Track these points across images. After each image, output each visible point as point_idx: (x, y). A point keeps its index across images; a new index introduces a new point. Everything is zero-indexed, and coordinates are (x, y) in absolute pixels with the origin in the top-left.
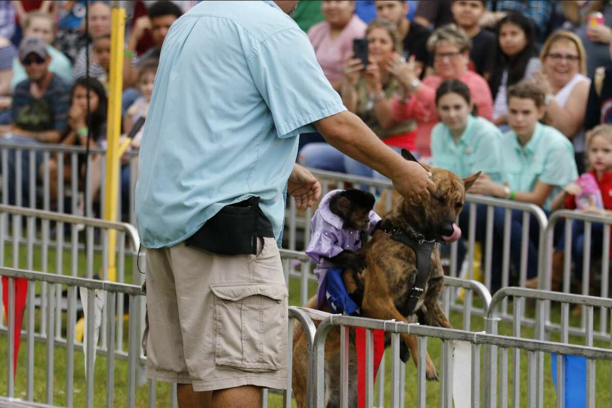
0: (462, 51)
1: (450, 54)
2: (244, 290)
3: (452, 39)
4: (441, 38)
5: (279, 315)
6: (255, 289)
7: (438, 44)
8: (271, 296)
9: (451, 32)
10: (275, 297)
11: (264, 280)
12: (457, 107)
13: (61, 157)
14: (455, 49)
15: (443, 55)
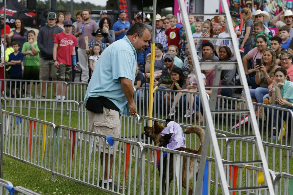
0: (289, 58)
1: (286, 59)
2: (101, 124)
3: (286, 54)
4: (282, 54)
5: (112, 133)
6: (104, 124)
7: (281, 56)
8: (109, 127)
9: (286, 52)
10: (111, 128)
11: (108, 122)
12: (281, 76)
13: (171, 93)
14: (287, 58)
15: (284, 59)
